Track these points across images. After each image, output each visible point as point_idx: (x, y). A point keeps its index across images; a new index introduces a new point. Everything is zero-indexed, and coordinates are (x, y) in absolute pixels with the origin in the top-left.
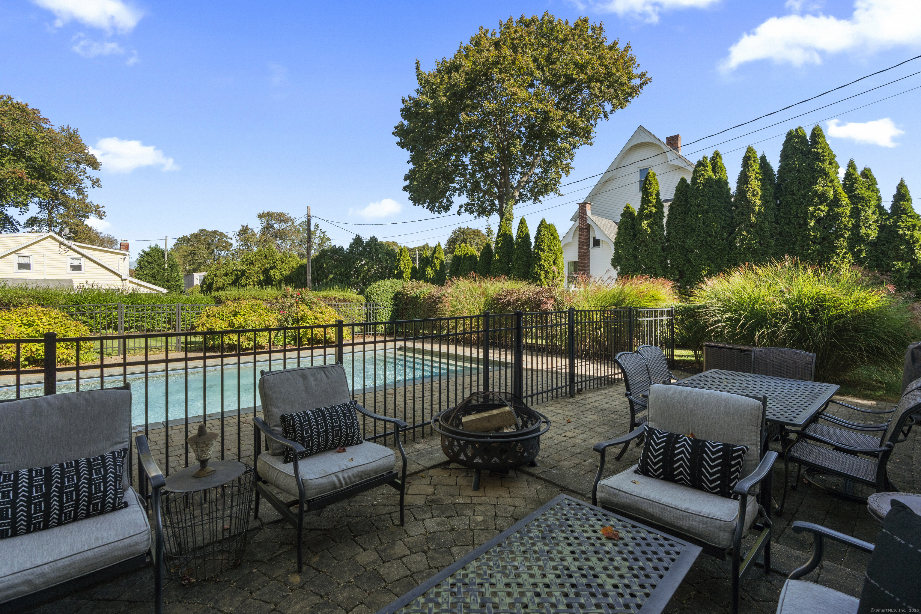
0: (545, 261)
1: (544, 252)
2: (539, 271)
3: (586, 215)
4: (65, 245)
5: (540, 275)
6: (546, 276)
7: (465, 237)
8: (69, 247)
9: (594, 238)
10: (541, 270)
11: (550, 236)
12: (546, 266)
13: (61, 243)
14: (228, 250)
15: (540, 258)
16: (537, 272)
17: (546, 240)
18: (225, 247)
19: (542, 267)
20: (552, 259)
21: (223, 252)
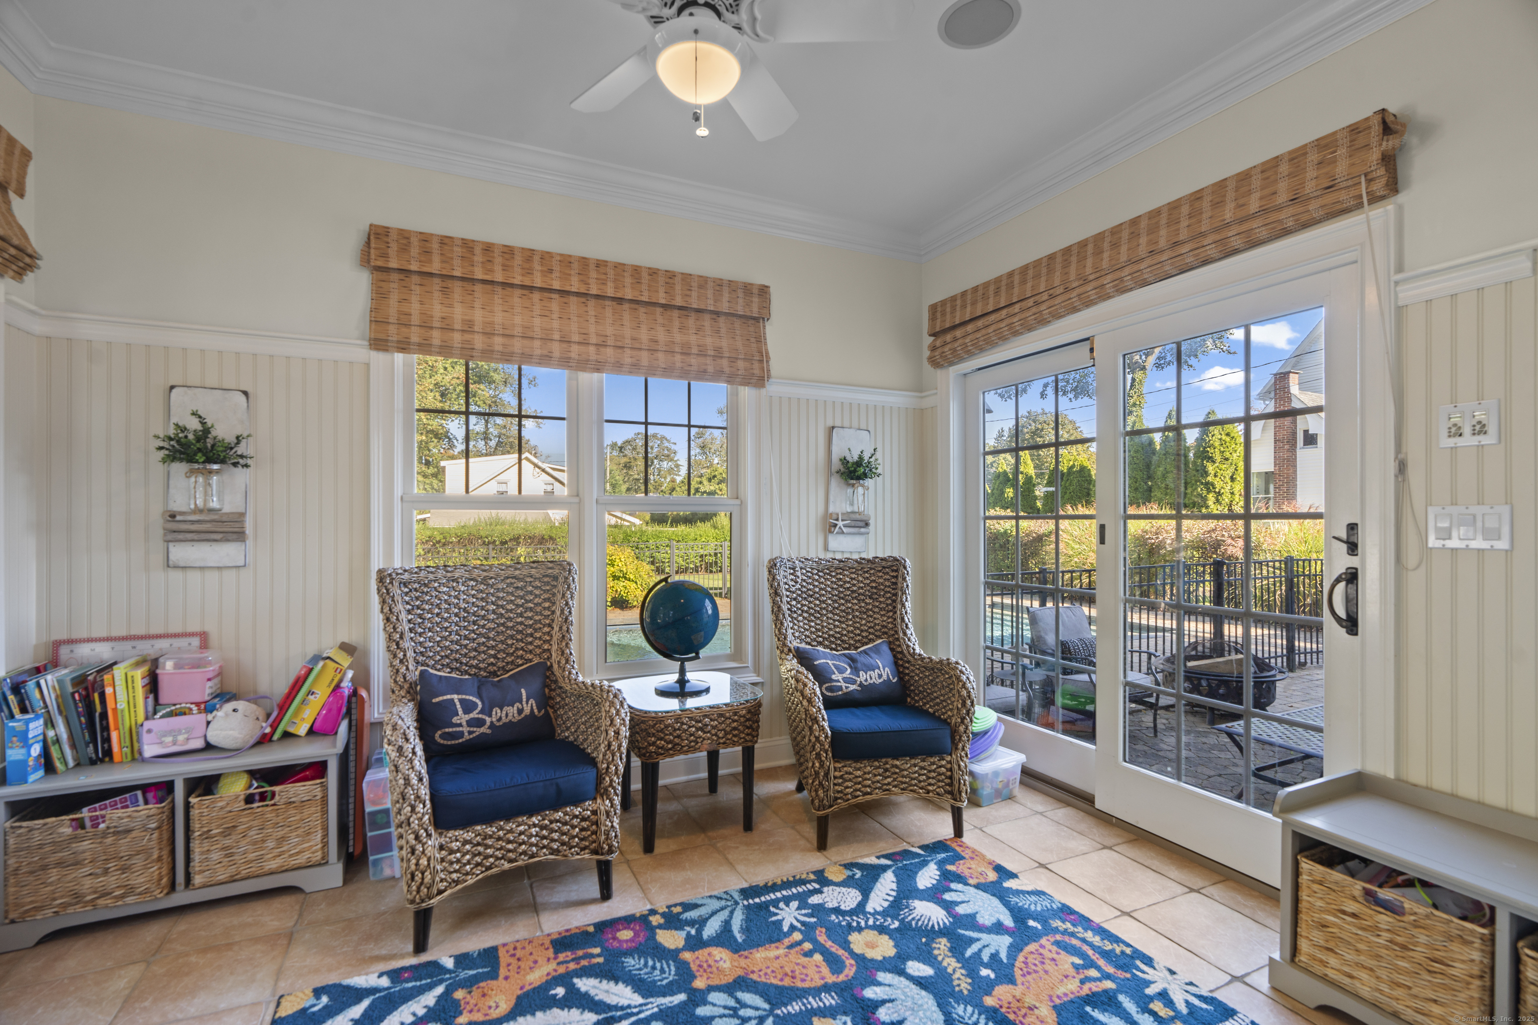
0: (1215, 476)
1: (1214, 462)
2: (1205, 492)
3: (1289, 392)
4: (539, 468)
5: (1205, 499)
6: (1218, 500)
7: (1040, 427)
8: (543, 470)
9: (1306, 432)
10: (1209, 491)
11: (1224, 437)
12: (1218, 484)
13: (536, 466)
14: (671, 460)
15: (1206, 474)
16: (1200, 495)
17: (1217, 444)
18: (668, 456)
19: (1209, 486)
20: (1229, 473)
21: (665, 463)
